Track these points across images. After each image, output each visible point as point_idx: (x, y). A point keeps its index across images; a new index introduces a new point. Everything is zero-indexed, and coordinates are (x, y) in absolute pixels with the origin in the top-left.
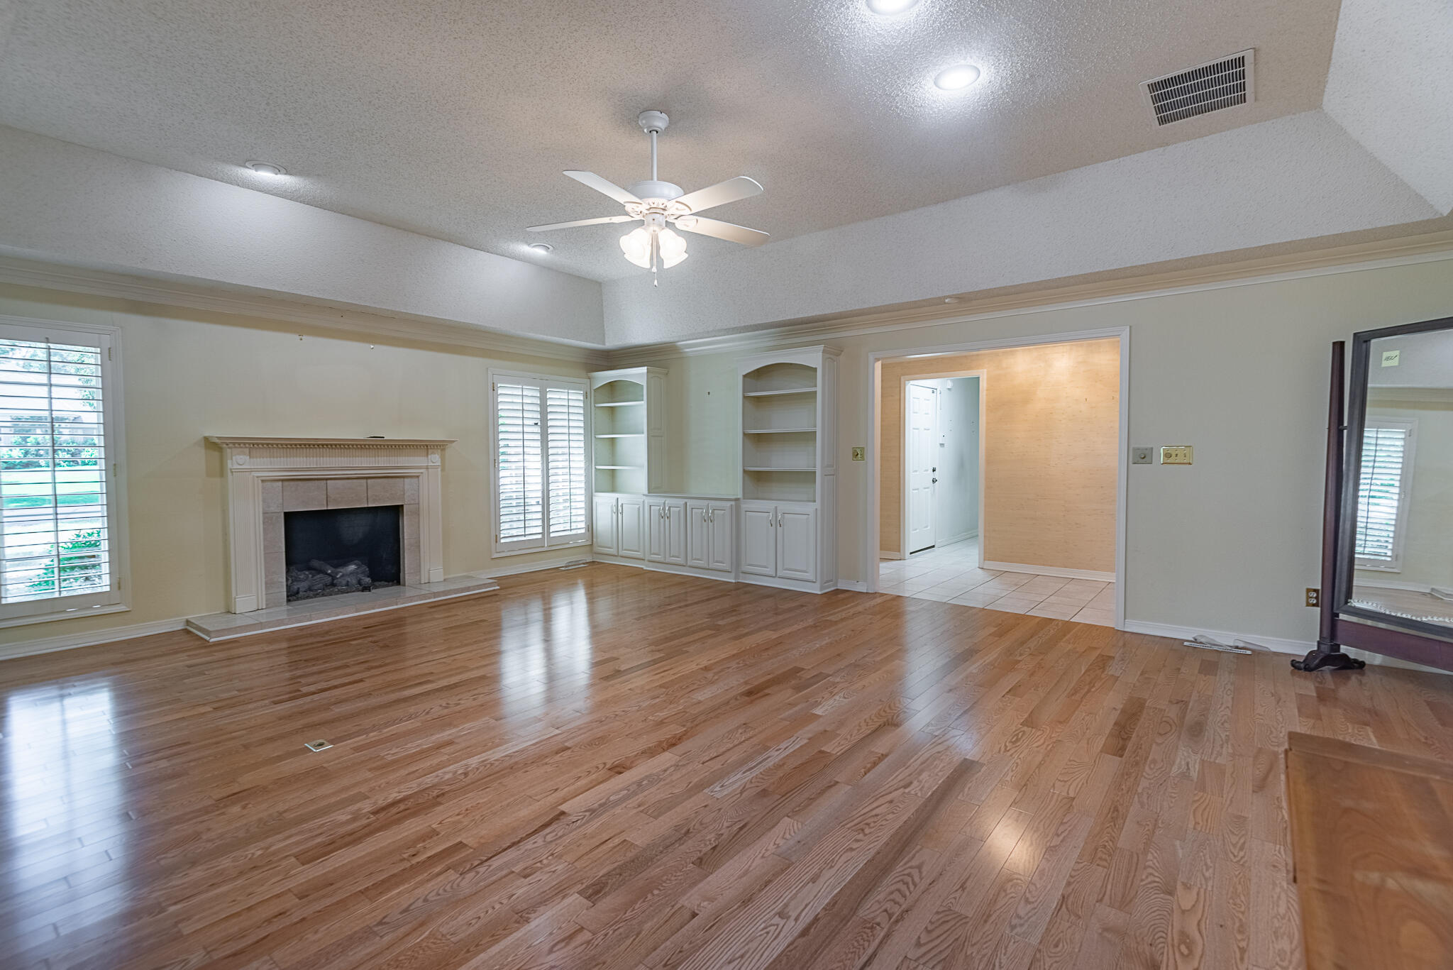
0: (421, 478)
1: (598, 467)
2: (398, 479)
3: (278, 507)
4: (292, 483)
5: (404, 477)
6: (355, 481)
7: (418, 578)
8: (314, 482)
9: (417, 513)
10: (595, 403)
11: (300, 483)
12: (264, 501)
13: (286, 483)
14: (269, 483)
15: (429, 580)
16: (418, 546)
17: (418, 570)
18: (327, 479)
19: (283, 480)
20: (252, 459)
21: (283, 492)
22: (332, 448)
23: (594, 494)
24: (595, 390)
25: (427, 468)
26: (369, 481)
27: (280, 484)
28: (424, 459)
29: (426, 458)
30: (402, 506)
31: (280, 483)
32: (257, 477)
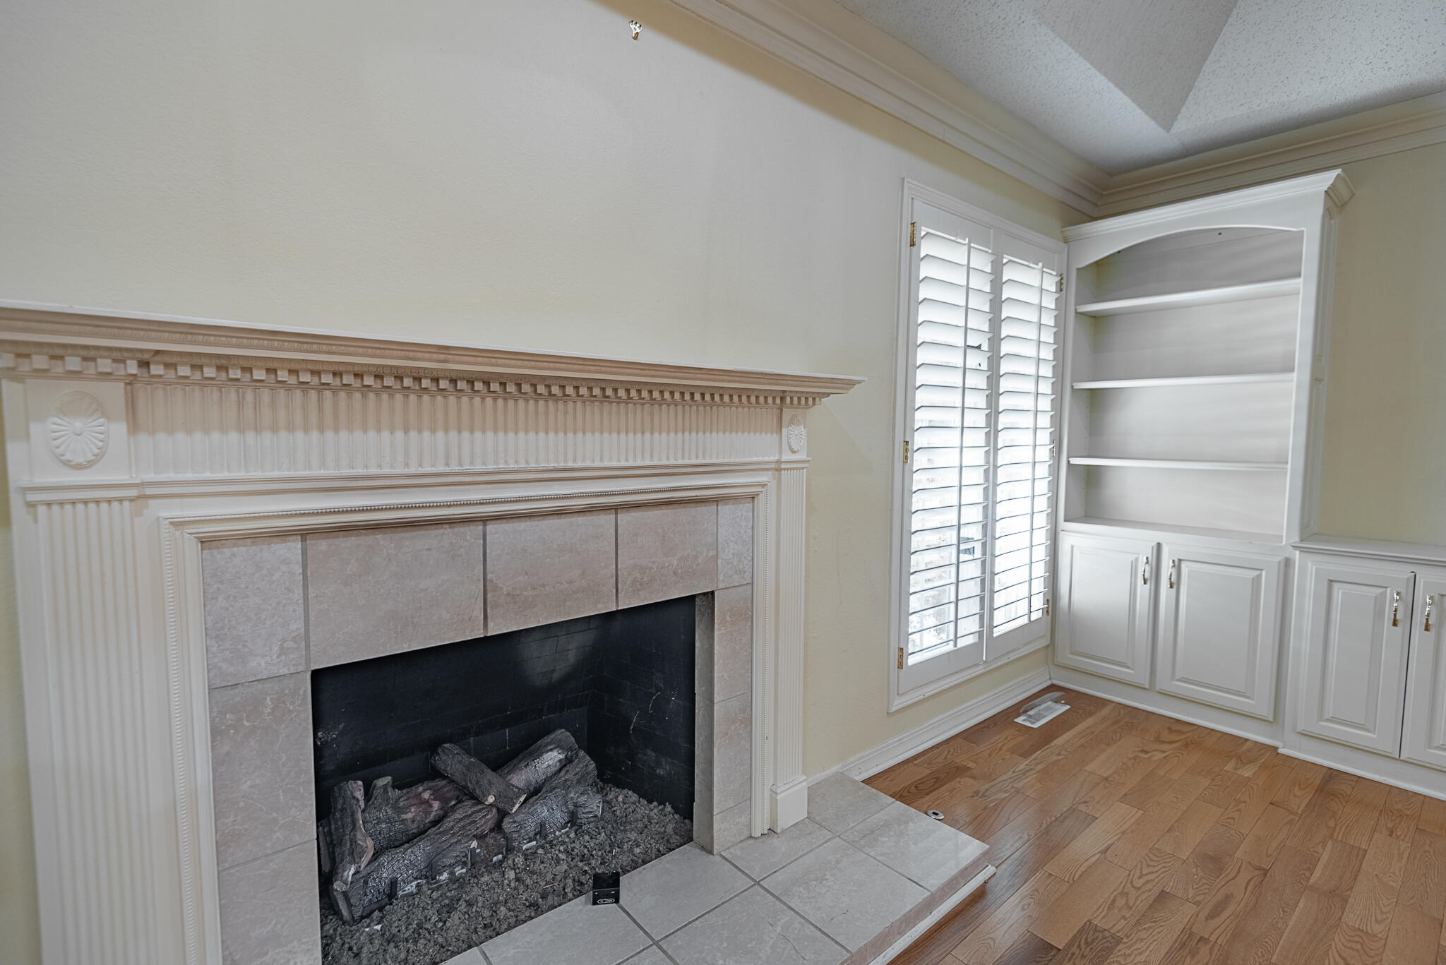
0: (760, 501)
1: (1074, 461)
2: (702, 509)
3: (283, 651)
4: (351, 541)
5: (716, 500)
6: (580, 519)
7: (744, 819)
8: (434, 532)
9: (746, 615)
10: (1078, 303)
11: (380, 538)
12: (214, 632)
13: (323, 545)
14: (241, 550)
15: (774, 819)
16: (746, 719)
17: (746, 797)
18: (485, 520)
19: (304, 534)
20: (143, 438)
21: (305, 586)
22: (507, 396)
23: (1063, 525)
24: (1078, 270)
25: (778, 468)
26: (624, 517)
27: (294, 548)
28: (769, 439)
29: (775, 437)
30: (711, 595)
31: (295, 546)
32: (177, 524)
